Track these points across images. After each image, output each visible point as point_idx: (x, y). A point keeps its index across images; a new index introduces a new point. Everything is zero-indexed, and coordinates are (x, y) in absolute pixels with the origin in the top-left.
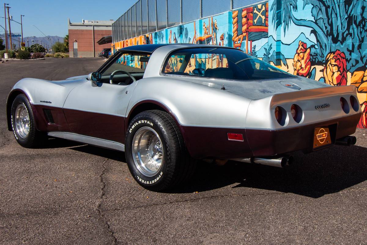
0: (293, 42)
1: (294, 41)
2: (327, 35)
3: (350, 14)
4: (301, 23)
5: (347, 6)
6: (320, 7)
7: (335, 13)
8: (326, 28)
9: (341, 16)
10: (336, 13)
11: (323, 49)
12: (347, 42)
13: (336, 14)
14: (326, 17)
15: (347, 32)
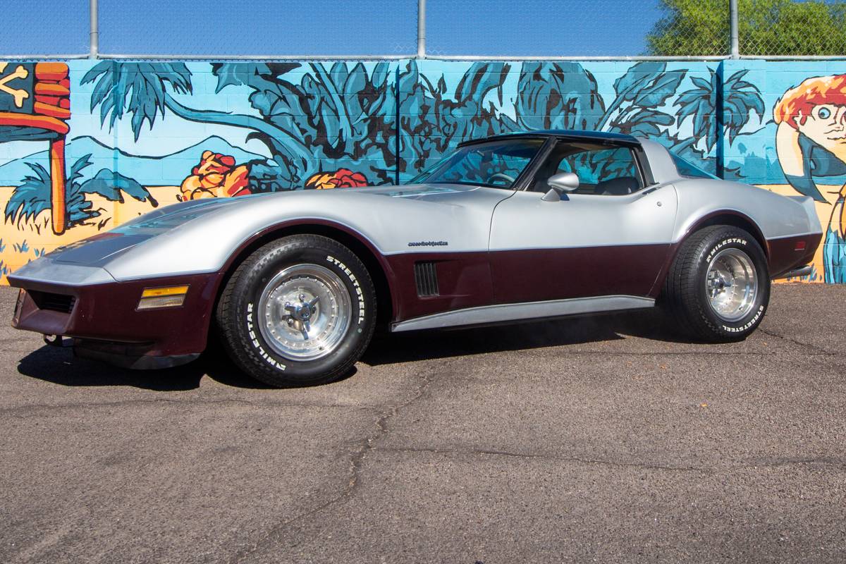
0: (179, 152)
1: (182, 151)
2: (308, 143)
3: (374, 114)
4: (209, 118)
5: (366, 101)
6: (282, 93)
7: (333, 110)
8: (303, 131)
9: (351, 113)
10: (334, 108)
11: (296, 168)
12: (369, 157)
13: (336, 112)
14: (301, 112)
15: (368, 141)
